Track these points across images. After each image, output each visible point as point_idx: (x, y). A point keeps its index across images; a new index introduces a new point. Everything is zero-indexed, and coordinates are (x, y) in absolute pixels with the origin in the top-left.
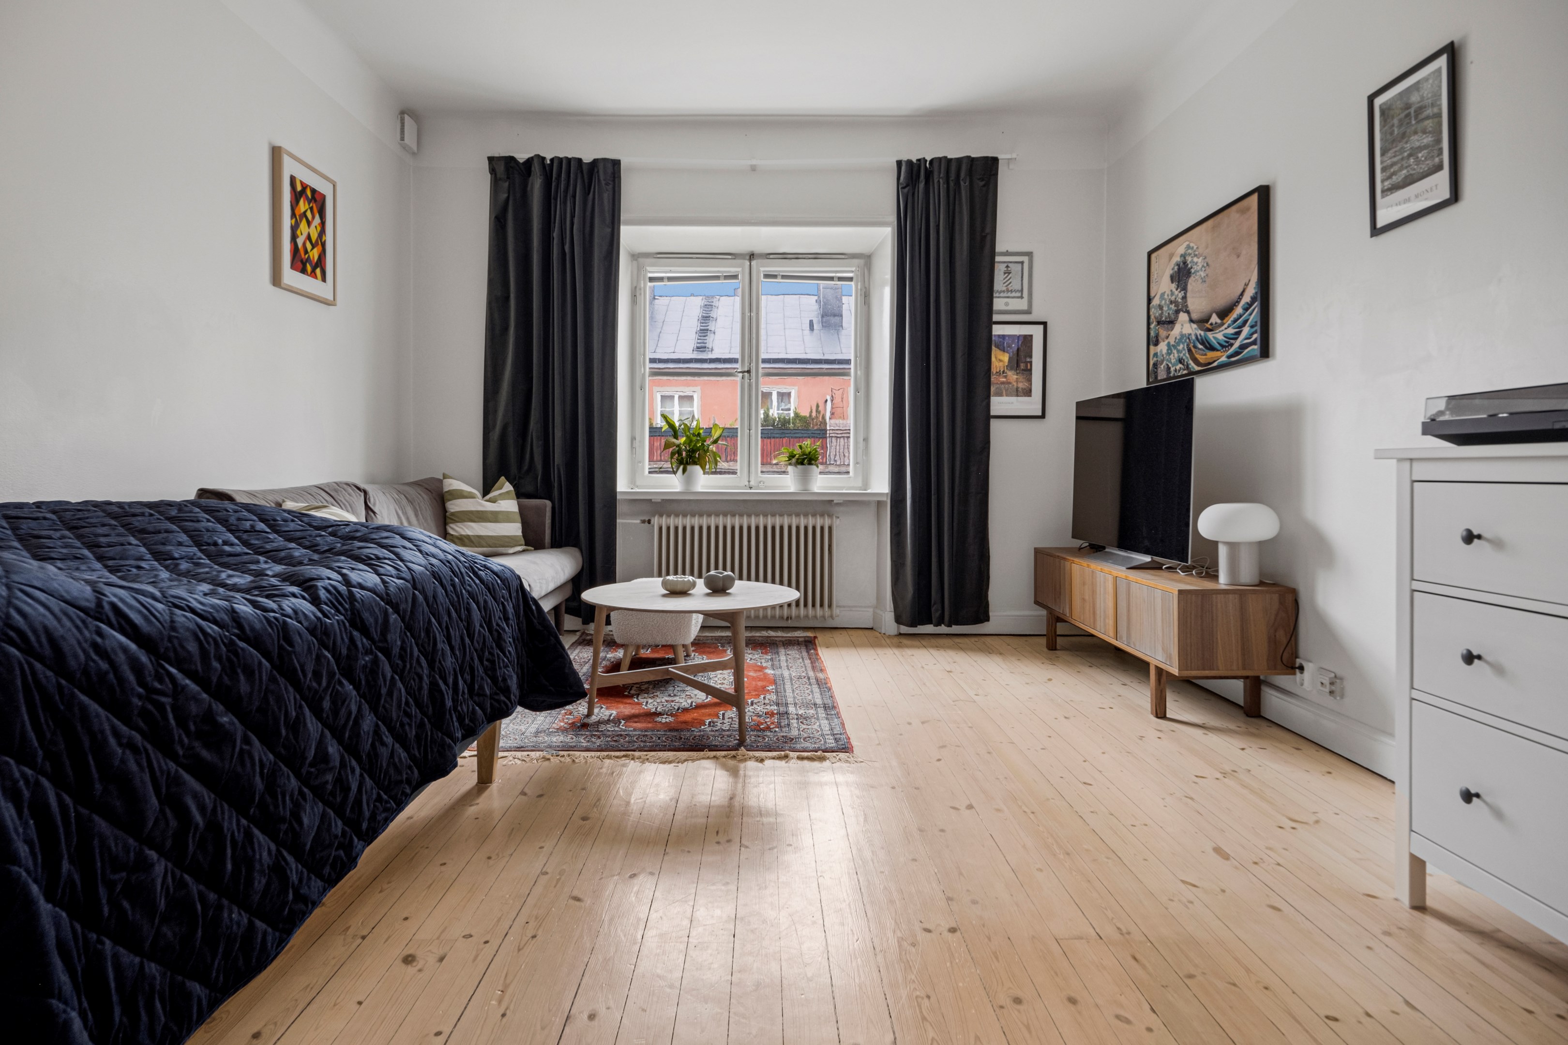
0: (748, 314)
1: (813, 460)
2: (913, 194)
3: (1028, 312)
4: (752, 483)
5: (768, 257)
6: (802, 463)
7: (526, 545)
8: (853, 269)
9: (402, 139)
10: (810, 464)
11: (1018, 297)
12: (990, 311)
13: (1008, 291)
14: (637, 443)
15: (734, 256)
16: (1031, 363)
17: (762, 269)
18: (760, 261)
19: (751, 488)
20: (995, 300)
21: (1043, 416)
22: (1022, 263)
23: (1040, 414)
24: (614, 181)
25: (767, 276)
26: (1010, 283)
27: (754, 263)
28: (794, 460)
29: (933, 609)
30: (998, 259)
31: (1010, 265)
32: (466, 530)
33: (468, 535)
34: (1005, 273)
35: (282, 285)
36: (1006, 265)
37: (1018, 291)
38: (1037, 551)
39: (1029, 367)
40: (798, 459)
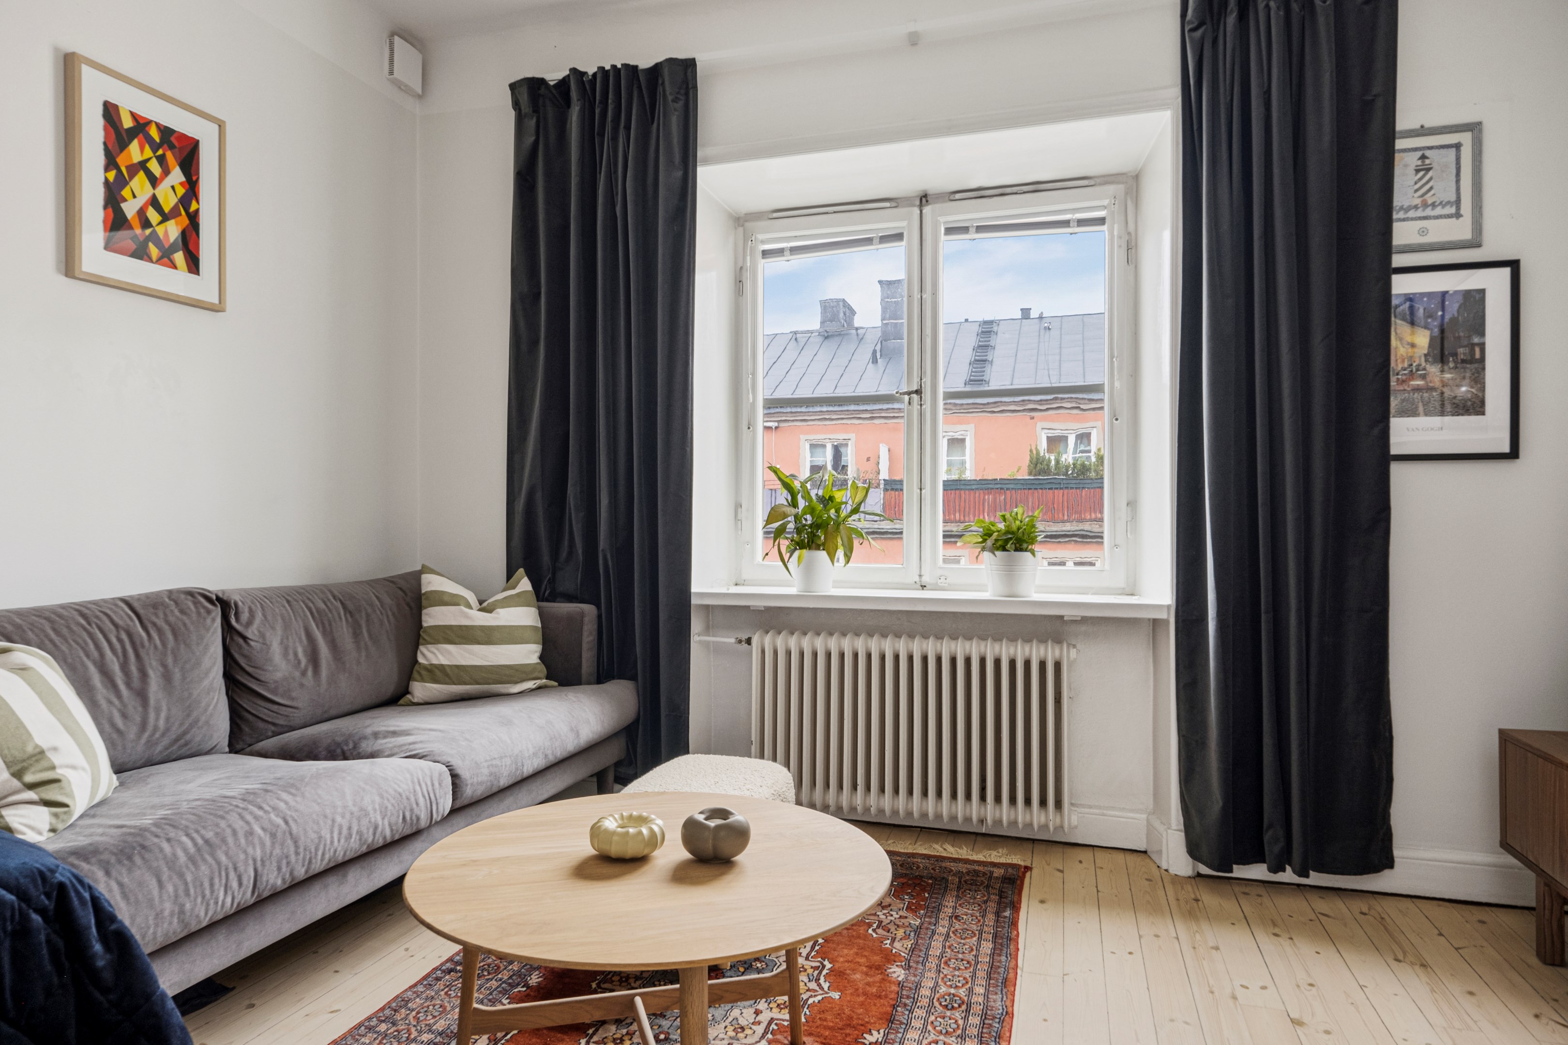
0: (916, 296)
1: (1024, 541)
2: (1215, 41)
3: (1475, 243)
4: (926, 579)
5: (952, 197)
6: (1004, 549)
7: (548, 677)
8: (1106, 202)
9: (391, 72)
10: (1018, 549)
11: (1449, 216)
12: (1386, 248)
13: (1425, 205)
14: (743, 513)
15: (893, 202)
16: (1482, 346)
17: (942, 219)
18: (938, 206)
19: (923, 587)
20: (1396, 226)
21: (1514, 453)
22: (1458, 146)
23: (1506, 449)
24: (687, 94)
25: (949, 231)
26: (1431, 188)
27: (927, 210)
28: (989, 542)
29: (1267, 837)
30: (1400, 144)
31: (1428, 153)
32: (440, 656)
33: (442, 665)
34: (1417, 171)
35: (77, 274)
36: (1419, 154)
37: (1449, 203)
38: (1506, 738)
39: (1478, 356)
40: (996, 540)
